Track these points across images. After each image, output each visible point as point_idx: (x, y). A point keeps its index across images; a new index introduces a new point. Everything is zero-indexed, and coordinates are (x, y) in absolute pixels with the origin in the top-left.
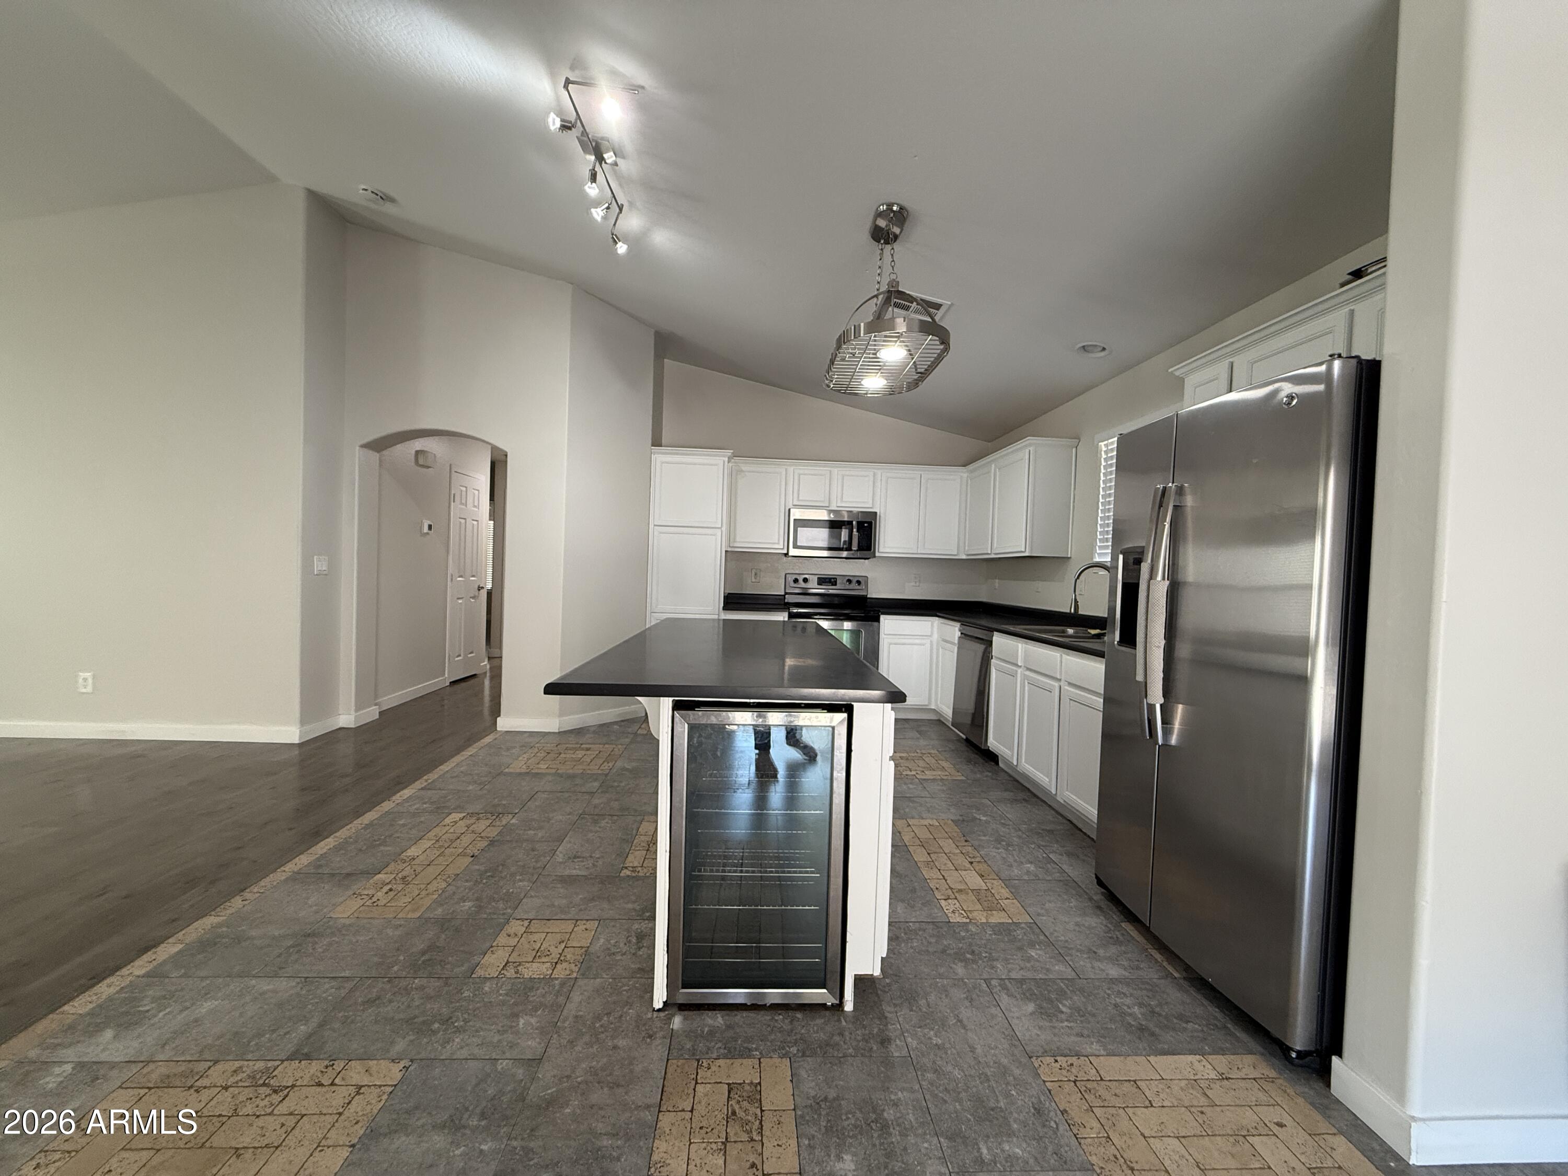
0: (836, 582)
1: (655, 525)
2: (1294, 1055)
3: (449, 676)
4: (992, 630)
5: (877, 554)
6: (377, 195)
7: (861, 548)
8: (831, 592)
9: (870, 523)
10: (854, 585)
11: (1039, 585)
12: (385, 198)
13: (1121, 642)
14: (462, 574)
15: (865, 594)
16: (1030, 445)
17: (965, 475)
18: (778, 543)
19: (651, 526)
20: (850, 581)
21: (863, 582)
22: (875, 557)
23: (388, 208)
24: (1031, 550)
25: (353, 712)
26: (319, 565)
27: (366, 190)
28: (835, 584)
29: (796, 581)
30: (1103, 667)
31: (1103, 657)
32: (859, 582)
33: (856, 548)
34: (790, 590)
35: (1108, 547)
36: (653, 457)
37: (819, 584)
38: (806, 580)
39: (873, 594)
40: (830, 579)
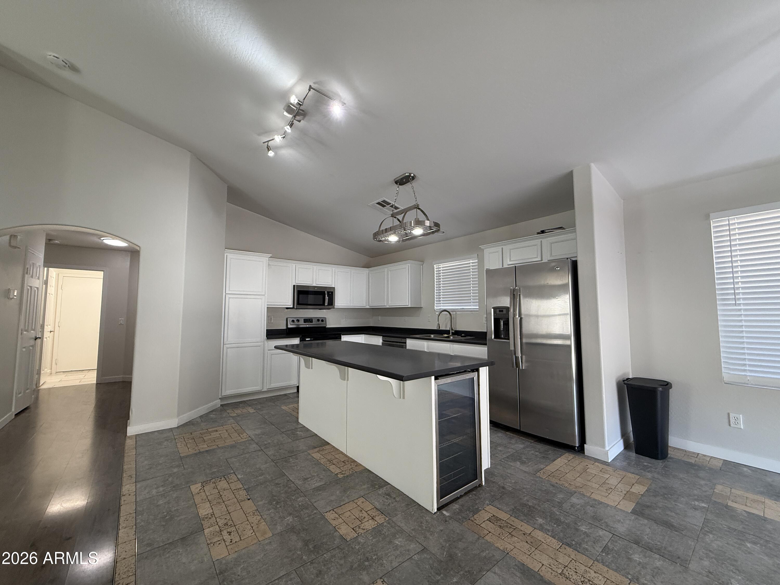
0: (312, 321)
1: (226, 294)
2: (576, 448)
3: (15, 410)
4: (406, 338)
5: (335, 307)
6: (64, 64)
7: (329, 305)
8: (310, 326)
9: (332, 292)
10: (320, 322)
11: (406, 318)
13: (495, 338)
14: (26, 328)
15: (324, 326)
16: (409, 263)
17: (367, 272)
18: (289, 302)
19: (224, 294)
20: (318, 320)
21: (324, 320)
22: (334, 308)
24: (411, 305)
27: (59, 59)
28: (312, 322)
29: (293, 321)
31: (486, 345)
32: (322, 321)
33: (326, 304)
34: (290, 326)
35: (440, 303)
36: (225, 255)
37: (304, 322)
38: (298, 321)
39: (328, 326)
40: (310, 319)
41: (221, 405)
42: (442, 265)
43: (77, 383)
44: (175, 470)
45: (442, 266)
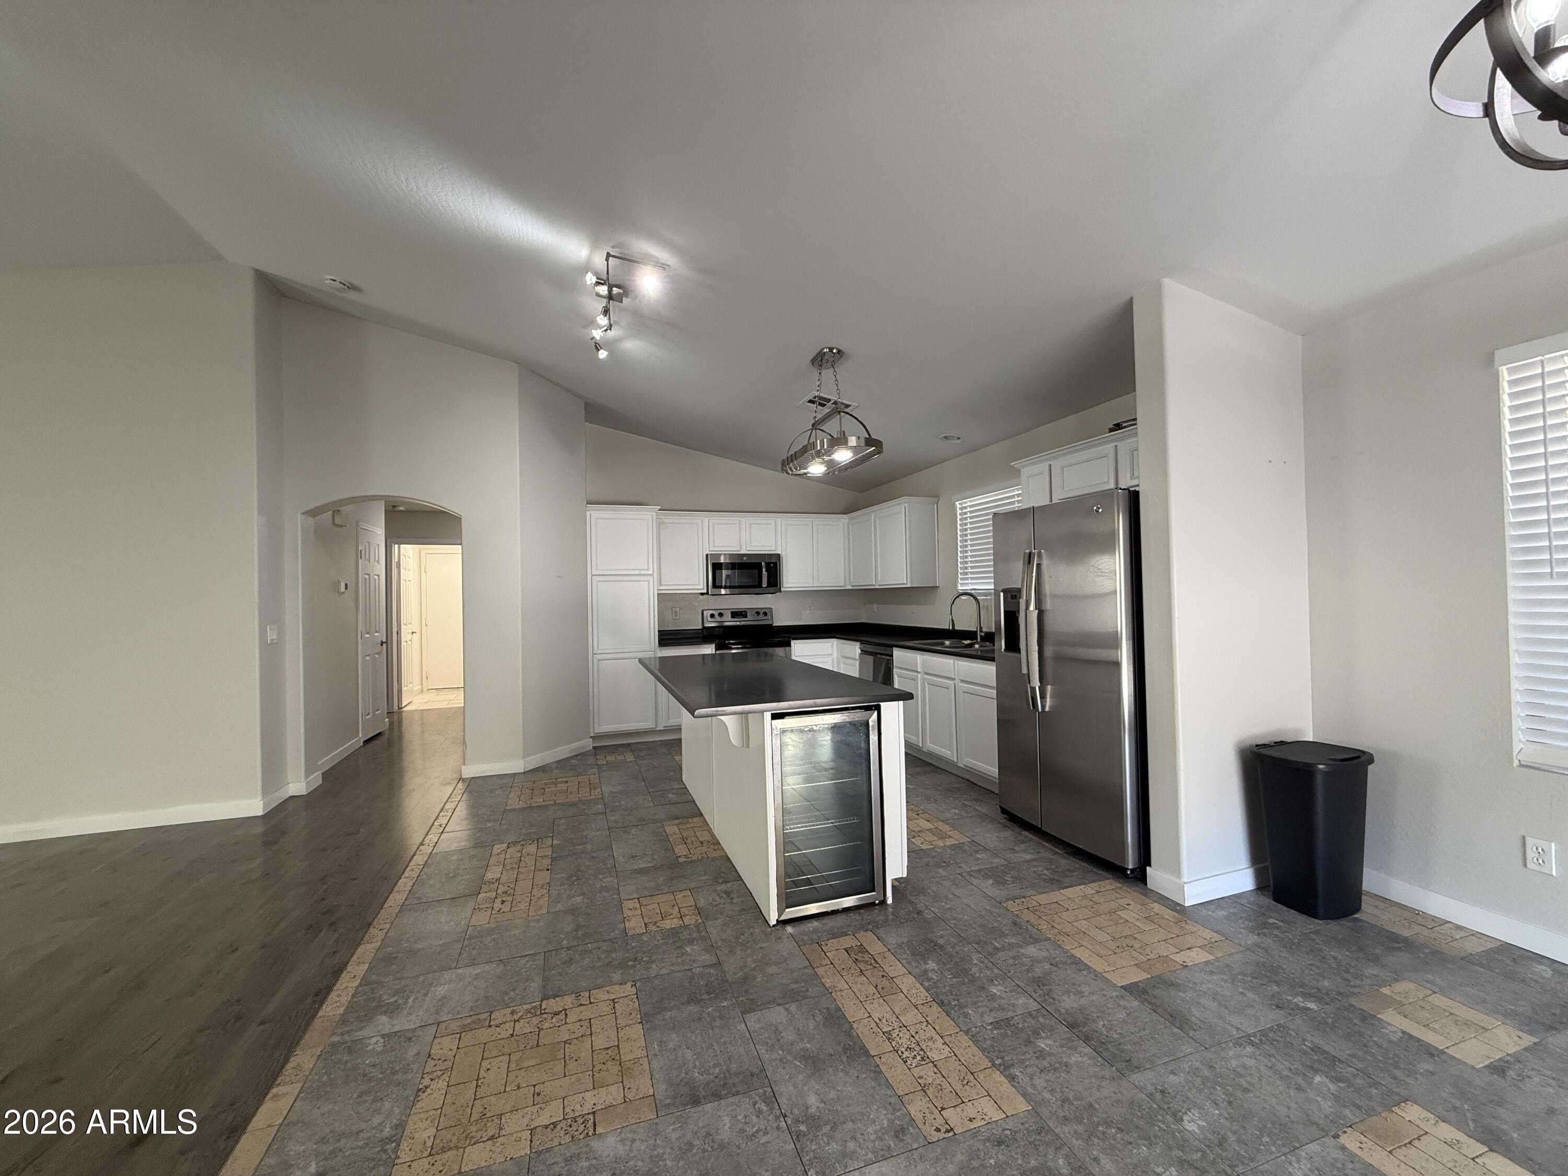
0: (746, 614)
1: (592, 575)
2: (1129, 872)
3: (362, 736)
4: (892, 646)
5: (782, 589)
6: (345, 285)
7: (770, 585)
8: (743, 623)
9: (775, 564)
10: (761, 616)
11: (915, 608)
12: (352, 287)
13: (1006, 649)
14: (368, 630)
15: (770, 623)
16: (905, 502)
17: (847, 521)
18: (699, 584)
19: (589, 577)
20: (758, 613)
21: (769, 614)
22: (780, 591)
23: (352, 295)
24: (912, 582)
25: (303, 779)
26: (271, 636)
27: (334, 280)
28: (745, 616)
29: (712, 616)
30: (994, 668)
32: (765, 614)
33: (765, 584)
34: (707, 625)
35: (967, 579)
36: (588, 513)
37: (732, 617)
38: (721, 615)
39: (777, 623)
40: (742, 612)
41: (594, 747)
42: (970, 501)
43: (444, 705)
44: (489, 825)
45: (969, 504)
